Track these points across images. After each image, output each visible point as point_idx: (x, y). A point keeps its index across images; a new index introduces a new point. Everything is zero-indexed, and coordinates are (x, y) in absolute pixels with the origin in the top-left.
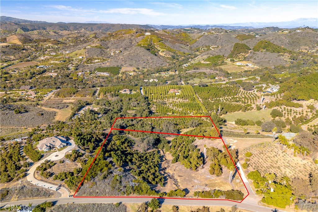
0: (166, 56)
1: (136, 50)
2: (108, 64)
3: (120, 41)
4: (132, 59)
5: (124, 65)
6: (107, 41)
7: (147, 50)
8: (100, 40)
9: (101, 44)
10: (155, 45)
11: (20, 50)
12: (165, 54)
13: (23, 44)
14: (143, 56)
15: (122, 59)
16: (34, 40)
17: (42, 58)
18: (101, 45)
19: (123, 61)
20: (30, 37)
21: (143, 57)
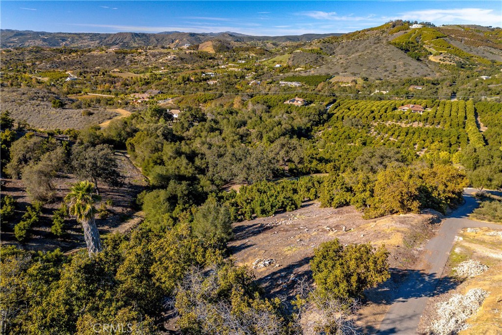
0: (442, 62)
1: (376, 50)
2: (313, 72)
3: (358, 42)
4: (361, 65)
5: (341, 74)
6: (335, 44)
7: (400, 50)
8: (322, 41)
9: (323, 48)
10: (424, 44)
11: (206, 58)
12: (442, 58)
13: (217, 52)
14: (388, 59)
15: (342, 63)
16: (234, 48)
17: (223, 67)
18: (321, 49)
19: (341, 67)
20: (229, 44)
21: (387, 62)
